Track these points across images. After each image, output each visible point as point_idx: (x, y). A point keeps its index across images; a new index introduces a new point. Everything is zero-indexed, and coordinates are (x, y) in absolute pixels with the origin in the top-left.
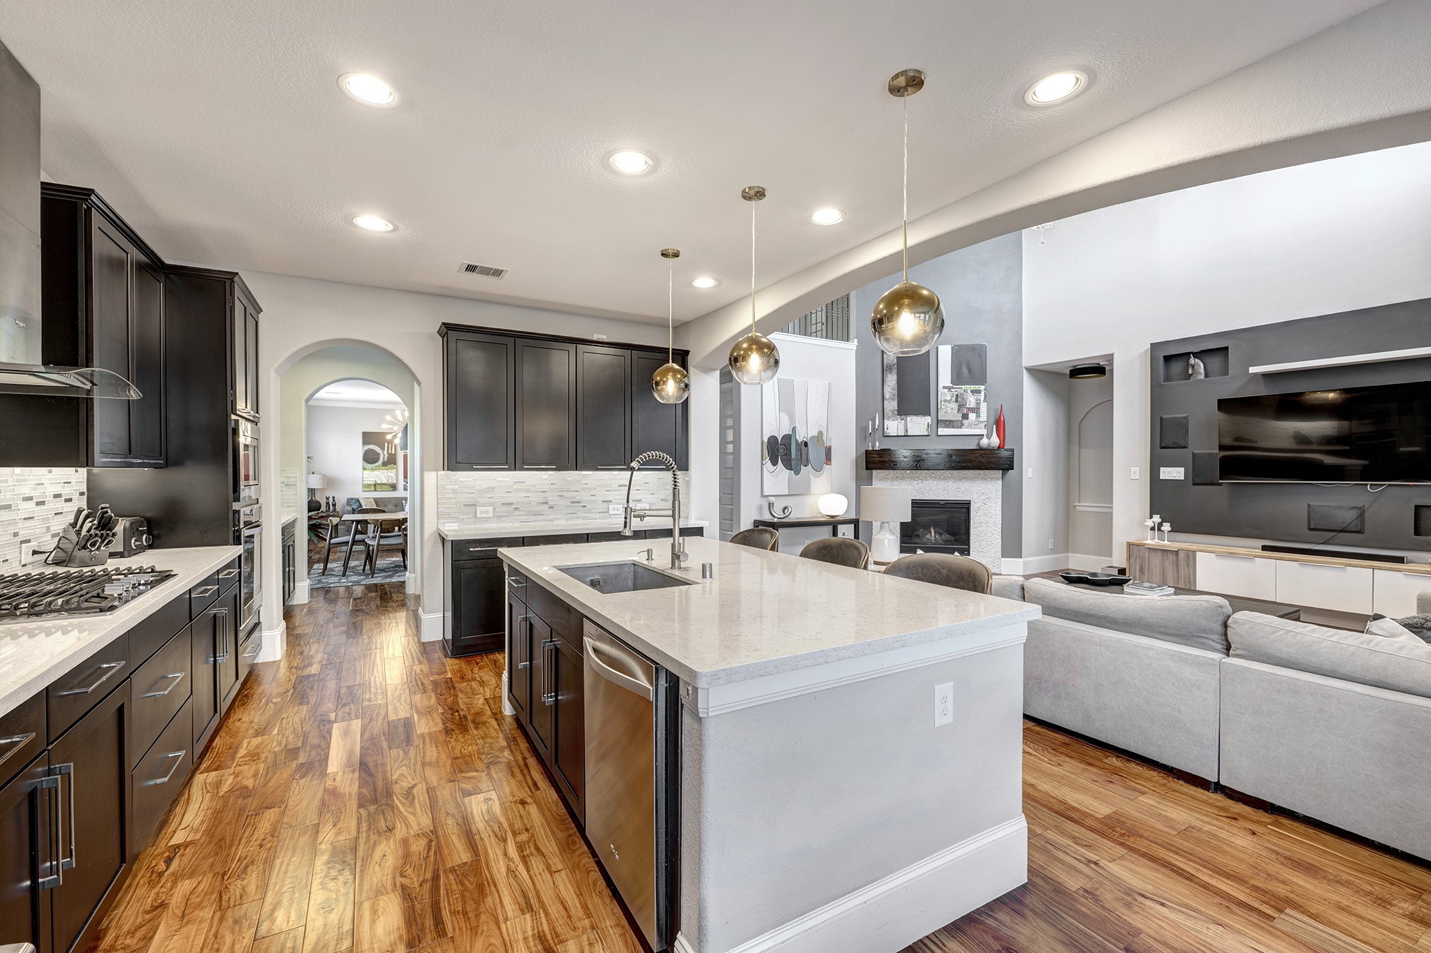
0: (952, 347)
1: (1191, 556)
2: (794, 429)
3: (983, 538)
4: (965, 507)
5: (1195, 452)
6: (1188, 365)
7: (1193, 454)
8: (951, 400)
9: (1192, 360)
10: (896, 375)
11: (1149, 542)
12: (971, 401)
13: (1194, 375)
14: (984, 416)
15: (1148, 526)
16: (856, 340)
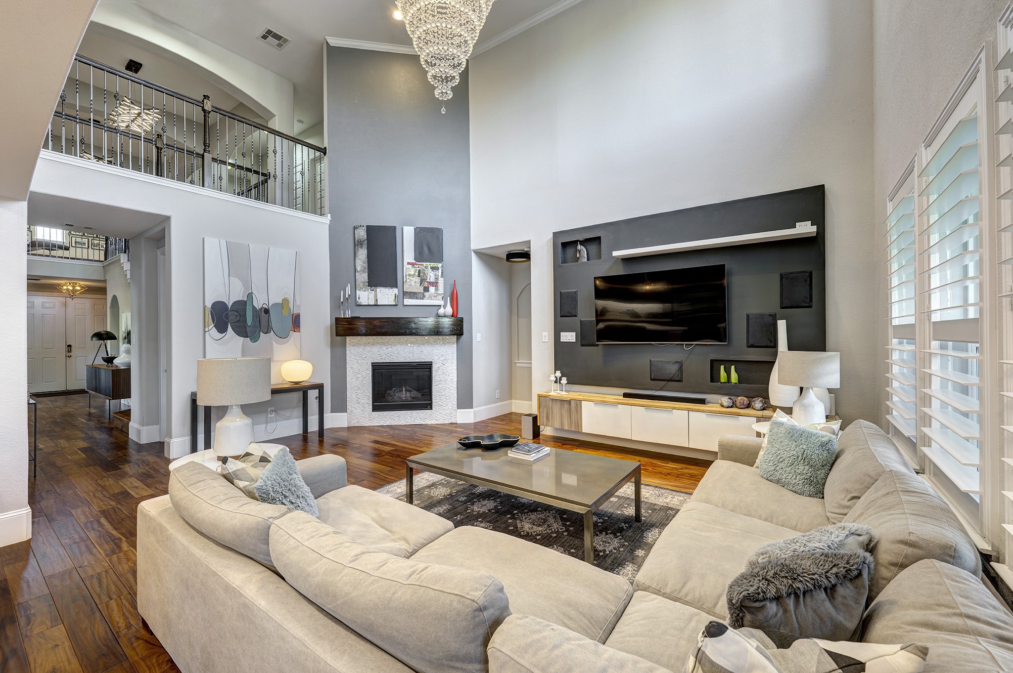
0: (415, 229)
1: (579, 403)
2: (250, 295)
3: (442, 394)
4: (427, 367)
5: (582, 320)
6: (576, 250)
7: (581, 321)
8: (414, 274)
9: (579, 247)
10: (366, 250)
11: (552, 393)
12: (431, 276)
13: (580, 258)
14: (441, 290)
15: (552, 381)
16: (329, 215)
